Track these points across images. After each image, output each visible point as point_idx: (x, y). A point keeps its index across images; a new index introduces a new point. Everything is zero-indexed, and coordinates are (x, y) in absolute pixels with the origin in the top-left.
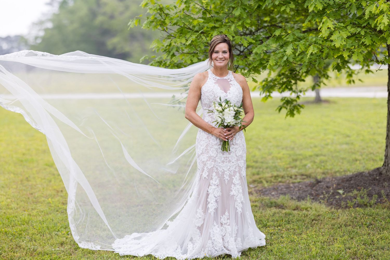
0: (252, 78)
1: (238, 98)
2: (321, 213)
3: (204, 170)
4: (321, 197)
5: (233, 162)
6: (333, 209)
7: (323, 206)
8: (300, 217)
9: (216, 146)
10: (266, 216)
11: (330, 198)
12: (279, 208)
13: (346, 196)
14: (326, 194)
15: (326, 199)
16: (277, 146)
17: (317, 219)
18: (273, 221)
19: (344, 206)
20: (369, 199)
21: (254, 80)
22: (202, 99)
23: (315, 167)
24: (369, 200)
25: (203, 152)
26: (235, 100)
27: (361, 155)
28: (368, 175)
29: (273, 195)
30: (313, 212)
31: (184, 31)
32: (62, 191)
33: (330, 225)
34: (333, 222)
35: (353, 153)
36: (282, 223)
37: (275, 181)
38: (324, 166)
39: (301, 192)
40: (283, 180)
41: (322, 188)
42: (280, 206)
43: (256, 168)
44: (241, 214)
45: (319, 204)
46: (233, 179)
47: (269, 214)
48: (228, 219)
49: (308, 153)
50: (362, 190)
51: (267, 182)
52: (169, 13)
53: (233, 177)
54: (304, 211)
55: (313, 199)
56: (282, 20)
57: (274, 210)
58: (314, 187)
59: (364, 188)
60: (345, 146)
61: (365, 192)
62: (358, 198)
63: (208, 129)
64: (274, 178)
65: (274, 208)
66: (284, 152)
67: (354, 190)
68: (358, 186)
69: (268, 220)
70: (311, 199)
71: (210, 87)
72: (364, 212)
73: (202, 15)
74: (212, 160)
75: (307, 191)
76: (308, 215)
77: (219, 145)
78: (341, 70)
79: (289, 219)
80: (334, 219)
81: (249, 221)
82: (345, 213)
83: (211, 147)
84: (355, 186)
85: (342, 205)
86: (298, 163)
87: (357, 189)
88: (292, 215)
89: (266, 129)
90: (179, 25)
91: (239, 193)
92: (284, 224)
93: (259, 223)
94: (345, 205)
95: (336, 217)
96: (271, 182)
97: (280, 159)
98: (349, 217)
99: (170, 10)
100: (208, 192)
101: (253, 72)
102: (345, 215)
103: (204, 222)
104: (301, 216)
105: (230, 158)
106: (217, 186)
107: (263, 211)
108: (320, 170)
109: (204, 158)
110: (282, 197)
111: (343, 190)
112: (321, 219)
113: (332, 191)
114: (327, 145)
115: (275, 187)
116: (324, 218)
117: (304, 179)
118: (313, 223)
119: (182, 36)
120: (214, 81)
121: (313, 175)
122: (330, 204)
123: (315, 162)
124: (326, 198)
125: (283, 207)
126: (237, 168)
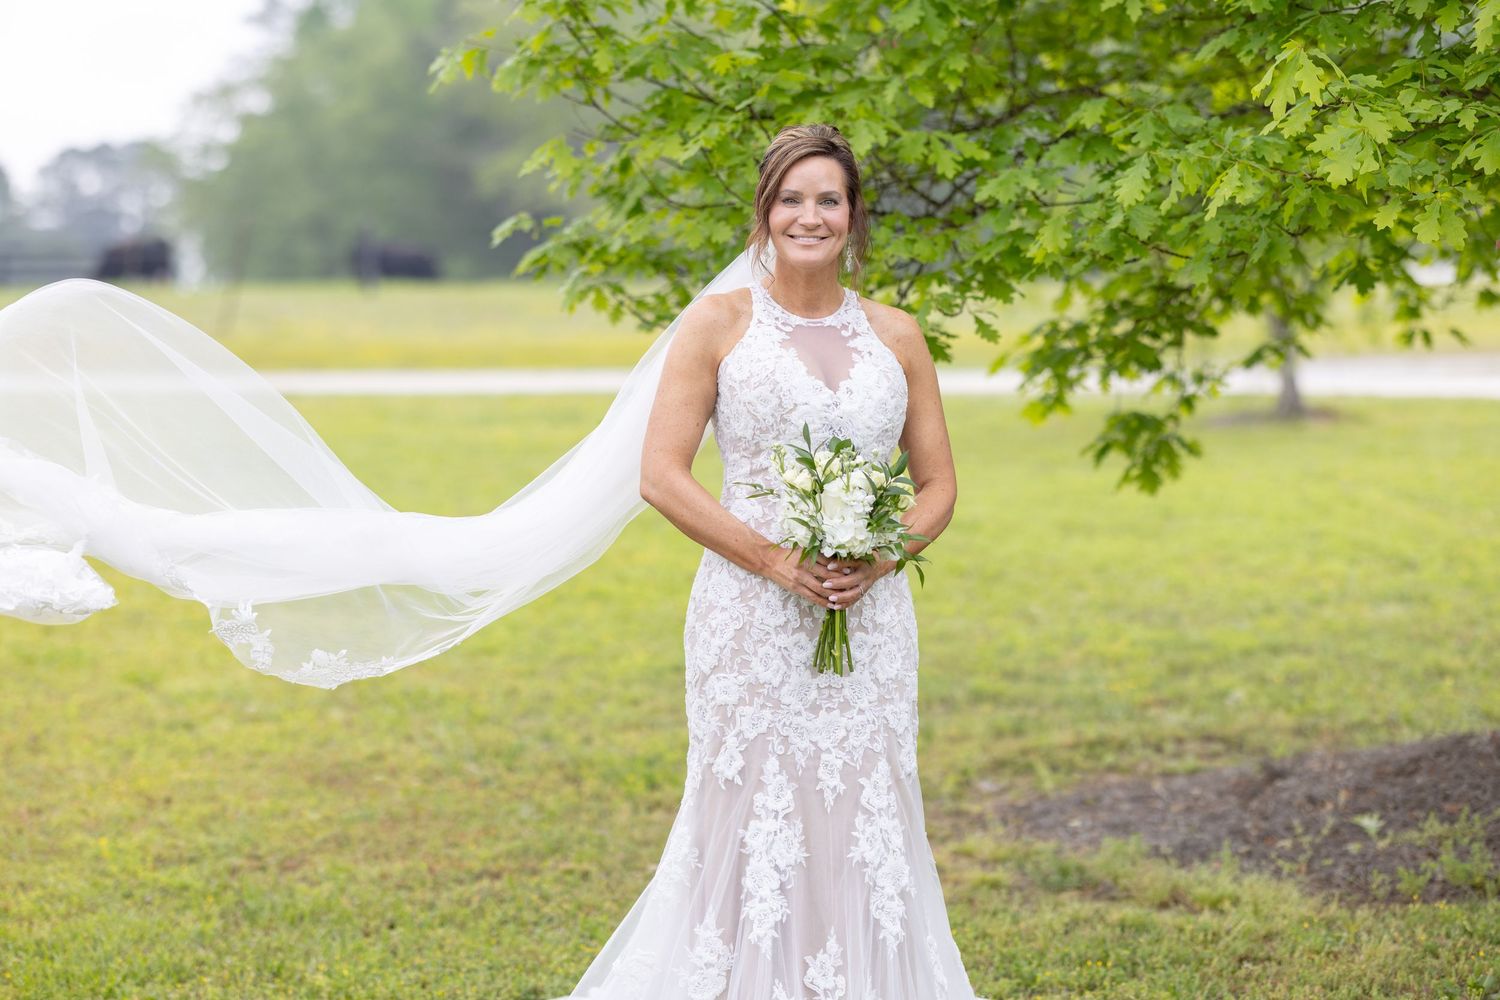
0: (972, 320)
1: (890, 416)
2: (1280, 923)
3: (723, 743)
4: (1282, 848)
5: (861, 711)
6: (1333, 907)
7: (1291, 890)
8: (1186, 944)
9: (783, 636)
10: (1035, 940)
11: (1324, 851)
12: (1097, 897)
13: (1392, 844)
14: (1306, 831)
15: (1303, 858)
16: (1109, 607)
17: (1262, 954)
18: (1063, 961)
19: (1382, 893)
20: (1492, 860)
21: (985, 331)
22: (721, 417)
23: (1264, 701)
24: (1492, 865)
25: (720, 660)
26: (871, 423)
27: (1464, 652)
28: (1490, 749)
29: (1074, 833)
30: (1243, 923)
31: (675, 105)
32: (168, 801)
33: (1317, 989)
34: (1331, 971)
35: (1429, 641)
36: (1102, 971)
37: (1088, 764)
38: (1302, 700)
39: (1196, 819)
40: (1126, 761)
41: (1289, 804)
42: (1100, 889)
43: (1013, 703)
44: (900, 947)
45: (1274, 883)
46: (862, 787)
47: (1050, 927)
48: (839, 971)
49: (1238, 637)
50: (1463, 816)
51: (1054, 768)
52: (614, 24)
53: (862, 781)
54: (1206, 917)
55: (1249, 855)
56: (1121, 68)
57: (1074, 905)
58: (1253, 795)
59: (1474, 811)
60: (1393, 612)
61: (1478, 825)
62: (1444, 858)
63: (750, 555)
64: (1083, 750)
65: (1075, 894)
66: (1137, 631)
67: (1426, 818)
68: (1446, 798)
69: (1042, 954)
70: (1237, 859)
71: (759, 360)
72: (1472, 924)
73: (762, 34)
74: (761, 701)
75: (1222, 817)
76: (1223, 934)
77: (795, 631)
78: (1373, 287)
79: (1134, 952)
80: (1336, 957)
81: (940, 976)
82: (1387, 927)
83: (760, 641)
84: (1431, 800)
85: (1374, 886)
86: (1191, 684)
87: (1440, 810)
88: (1148, 931)
89: (1067, 529)
90: (654, 80)
91: (887, 849)
92: (1113, 979)
93: (1002, 972)
94: (1389, 888)
95: (1345, 944)
96: (1072, 768)
97: (1118, 663)
98: (1403, 947)
99: (617, 9)
100: (743, 844)
101: (981, 294)
102: (1386, 937)
103: (728, 984)
104: (1192, 940)
105: (847, 692)
106: (786, 817)
107: (1025, 913)
108: (1283, 719)
109: (725, 688)
110: (1110, 843)
111: (1381, 818)
112: (1277, 956)
113: (1331, 821)
114: (1319, 602)
115: (1089, 796)
116: (1292, 953)
117: (1215, 755)
118: (1242, 973)
119: (668, 130)
120: (779, 336)
121: (1255, 739)
122: (1320, 880)
123: (1262, 681)
124: (1304, 851)
125: (1114, 893)
126: (880, 738)
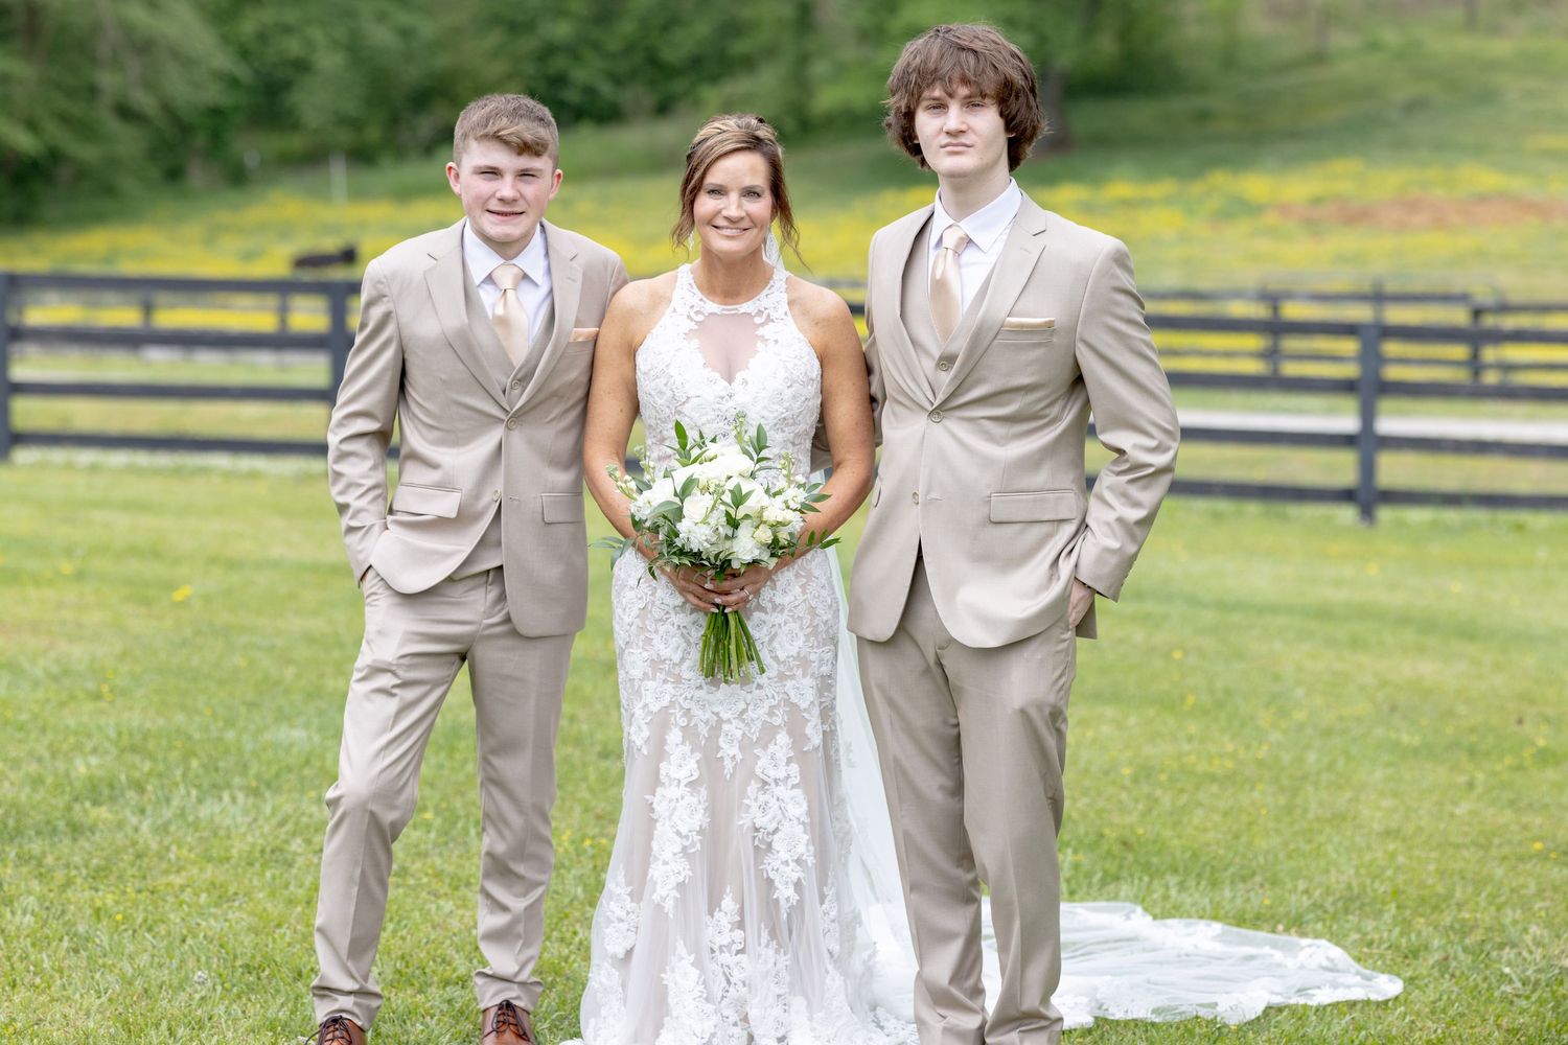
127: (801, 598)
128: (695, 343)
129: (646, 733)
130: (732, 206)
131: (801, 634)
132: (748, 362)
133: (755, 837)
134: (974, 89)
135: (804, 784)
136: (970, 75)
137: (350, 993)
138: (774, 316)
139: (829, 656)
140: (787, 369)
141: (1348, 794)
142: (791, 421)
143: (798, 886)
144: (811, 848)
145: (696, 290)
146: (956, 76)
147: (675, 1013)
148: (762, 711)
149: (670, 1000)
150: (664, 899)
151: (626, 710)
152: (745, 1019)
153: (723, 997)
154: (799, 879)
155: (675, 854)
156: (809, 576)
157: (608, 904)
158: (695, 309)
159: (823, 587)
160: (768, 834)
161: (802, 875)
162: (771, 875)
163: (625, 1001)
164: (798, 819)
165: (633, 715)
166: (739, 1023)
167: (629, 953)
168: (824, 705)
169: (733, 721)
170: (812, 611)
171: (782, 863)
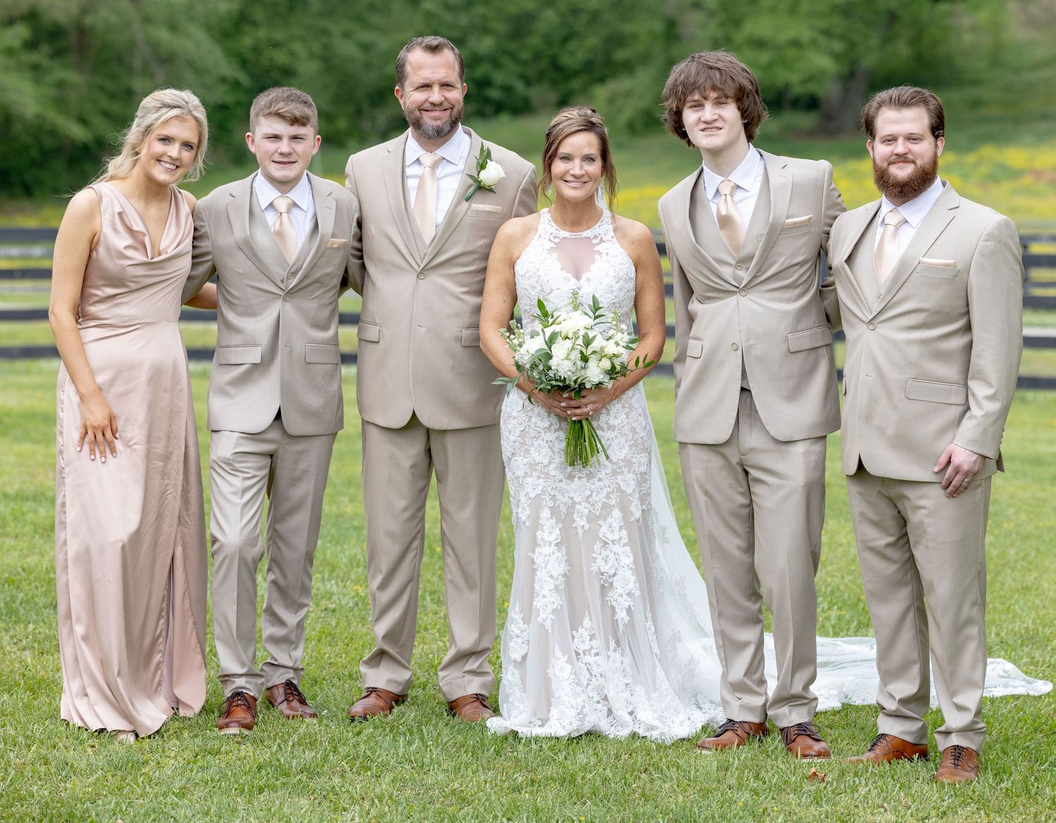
127: (626, 422)
128: (555, 255)
129: (528, 512)
130: (576, 167)
131: (626, 445)
132: (590, 267)
133: (601, 579)
134: (720, 93)
135: (631, 543)
136: (718, 83)
137: (241, 675)
138: (605, 239)
139: (645, 460)
140: (615, 271)
141: (1034, 575)
142: (618, 305)
143: (629, 611)
144: (637, 585)
145: (553, 223)
146: (708, 85)
147: (557, 695)
148: (602, 496)
149: (553, 687)
150: (545, 621)
151: (514, 498)
152: (606, 698)
153: (588, 684)
154: (629, 606)
155: (550, 591)
156: (631, 407)
157: (511, 626)
158: (554, 235)
159: (640, 415)
160: (610, 576)
161: (631, 603)
162: (614, 604)
163: (524, 690)
164: (628, 566)
165: (519, 501)
166: (601, 701)
167: (524, 657)
168: (643, 492)
169: (583, 503)
170: (633, 430)
171: (619, 596)
